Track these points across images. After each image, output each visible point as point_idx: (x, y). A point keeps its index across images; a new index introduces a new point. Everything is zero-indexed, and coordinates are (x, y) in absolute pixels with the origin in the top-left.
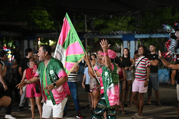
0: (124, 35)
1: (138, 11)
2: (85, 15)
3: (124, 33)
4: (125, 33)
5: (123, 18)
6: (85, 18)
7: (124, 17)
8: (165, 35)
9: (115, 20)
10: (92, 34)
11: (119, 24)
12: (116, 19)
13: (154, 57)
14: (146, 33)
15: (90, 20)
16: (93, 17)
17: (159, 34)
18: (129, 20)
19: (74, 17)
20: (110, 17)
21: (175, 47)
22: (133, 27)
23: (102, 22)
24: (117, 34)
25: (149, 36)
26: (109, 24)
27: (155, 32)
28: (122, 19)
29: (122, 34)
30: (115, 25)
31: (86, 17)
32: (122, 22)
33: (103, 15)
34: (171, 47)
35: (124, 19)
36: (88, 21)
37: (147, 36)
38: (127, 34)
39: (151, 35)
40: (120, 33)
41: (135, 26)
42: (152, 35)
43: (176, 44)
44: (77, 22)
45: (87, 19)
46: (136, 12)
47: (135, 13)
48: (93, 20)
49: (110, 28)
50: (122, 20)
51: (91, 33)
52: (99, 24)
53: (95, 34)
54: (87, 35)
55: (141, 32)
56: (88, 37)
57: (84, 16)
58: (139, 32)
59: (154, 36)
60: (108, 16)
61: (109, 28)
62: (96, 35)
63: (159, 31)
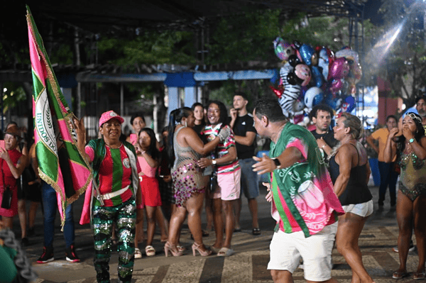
0: (169, 74)
1: (201, 19)
2: (76, 28)
3: (170, 69)
4: (173, 69)
5: (163, 35)
6: (77, 35)
7: (166, 33)
8: (266, 72)
9: (144, 40)
10: (96, 72)
11: (153, 47)
12: (147, 37)
13: (244, 123)
14: (220, 69)
15: (88, 40)
16: (96, 33)
17: (249, 71)
18: (179, 40)
19: (51, 33)
20: (135, 32)
21: (294, 99)
22: (185, 55)
23: (110, 44)
24: (154, 72)
25: (228, 76)
26: (128, 49)
27: (242, 66)
28: (162, 38)
29: (164, 72)
30: (141, 52)
31: (79, 33)
32: (160, 44)
33: (118, 28)
34: (286, 100)
35: (166, 37)
36: (81, 42)
37: (224, 76)
38: (178, 72)
39: (231, 73)
40: (160, 69)
41: (187, 52)
42: (233, 74)
43: (296, 93)
44: (55, 44)
45: (81, 37)
46: (197, 21)
47: (195, 23)
48: (94, 39)
49: (131, 58)
50: (161, 40)
51: (92, 70)
52: (105, 48)
53: (103, 72)
54: (85, 75)
55: (211, 68)
56: (86, 80)
57: (72, 30)
58: (205, 68)
59: (240, 76)
60: (132, 29)
61: (129, 58)
62: (104, 74)
63: (251, 64)
